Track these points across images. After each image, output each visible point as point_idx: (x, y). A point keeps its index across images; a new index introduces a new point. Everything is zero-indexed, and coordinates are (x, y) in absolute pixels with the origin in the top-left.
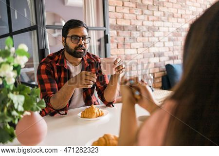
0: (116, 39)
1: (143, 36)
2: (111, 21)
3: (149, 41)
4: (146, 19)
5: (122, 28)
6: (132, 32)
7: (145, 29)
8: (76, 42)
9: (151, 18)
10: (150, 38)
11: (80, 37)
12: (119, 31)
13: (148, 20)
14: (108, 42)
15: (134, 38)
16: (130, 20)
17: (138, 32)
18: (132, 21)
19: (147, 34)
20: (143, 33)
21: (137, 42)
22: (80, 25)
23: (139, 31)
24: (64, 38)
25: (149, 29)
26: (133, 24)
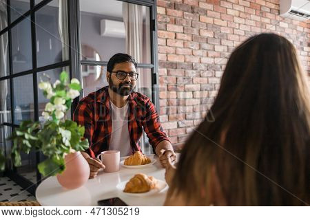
0: (166, 79)
1: (201, 77)
2: (160, 57)
3: (208, 83)
4: (205, 55)
5: (175, 66)
6: (187, 71)
7: (203, 67)
8: (122, 78)
9: (211, 54)
10: (210, 79)
11: (126, 73)
12: (171, 69)
13: (207, 56)
14: (156, 83)
15: (189, 78)
16: (184, 55)
17: (194, 71)
18: (187, 57)
19: (206, 74)
20: (202, 72)
21: (193, 83)
22: (128, 60)
23: (196, 69)
24: (109, 73)
25: (209, 67)
26: (187, 60)
